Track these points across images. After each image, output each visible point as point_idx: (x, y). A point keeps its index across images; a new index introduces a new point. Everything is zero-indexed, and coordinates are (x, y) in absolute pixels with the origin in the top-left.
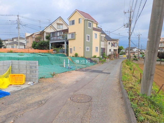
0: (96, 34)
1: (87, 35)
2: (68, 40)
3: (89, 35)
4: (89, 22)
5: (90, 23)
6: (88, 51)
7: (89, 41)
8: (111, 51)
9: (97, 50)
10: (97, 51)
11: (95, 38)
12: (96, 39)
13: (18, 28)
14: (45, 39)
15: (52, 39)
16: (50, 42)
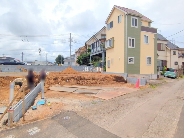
0: (148, 37)
1: (129, 38)
2: (106, 50)
3: (134, 39)
4: (132, 17)
5: (136, 20)
6: (131, 63)
7: (134, 47)
8: (178, 64)
9: (150, 61)
10: (150, 63)
11: (145, 43)
12: (147, 44)
13: (71, 45)
14: (87, 52)
15: (92, 51)
16: (91, 55)
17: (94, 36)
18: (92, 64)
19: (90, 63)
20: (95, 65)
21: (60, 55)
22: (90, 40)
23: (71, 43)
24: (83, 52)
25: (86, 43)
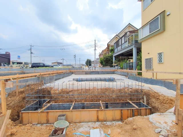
2: (141, 43)
13: (95, 50)
14: (110, 53)
15: (116, 50)
16: (114, 55)
17: (117, 35)
18: (116, 65)
19: (114, 64)
20: (120, 66)
21: (88, 59)
22: (113, 39)
23: (95, 48)
24: (106, 54)
25: (109, 44)
